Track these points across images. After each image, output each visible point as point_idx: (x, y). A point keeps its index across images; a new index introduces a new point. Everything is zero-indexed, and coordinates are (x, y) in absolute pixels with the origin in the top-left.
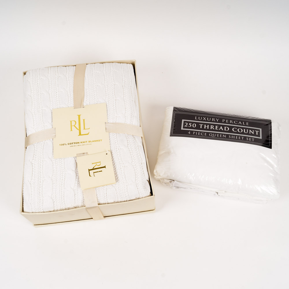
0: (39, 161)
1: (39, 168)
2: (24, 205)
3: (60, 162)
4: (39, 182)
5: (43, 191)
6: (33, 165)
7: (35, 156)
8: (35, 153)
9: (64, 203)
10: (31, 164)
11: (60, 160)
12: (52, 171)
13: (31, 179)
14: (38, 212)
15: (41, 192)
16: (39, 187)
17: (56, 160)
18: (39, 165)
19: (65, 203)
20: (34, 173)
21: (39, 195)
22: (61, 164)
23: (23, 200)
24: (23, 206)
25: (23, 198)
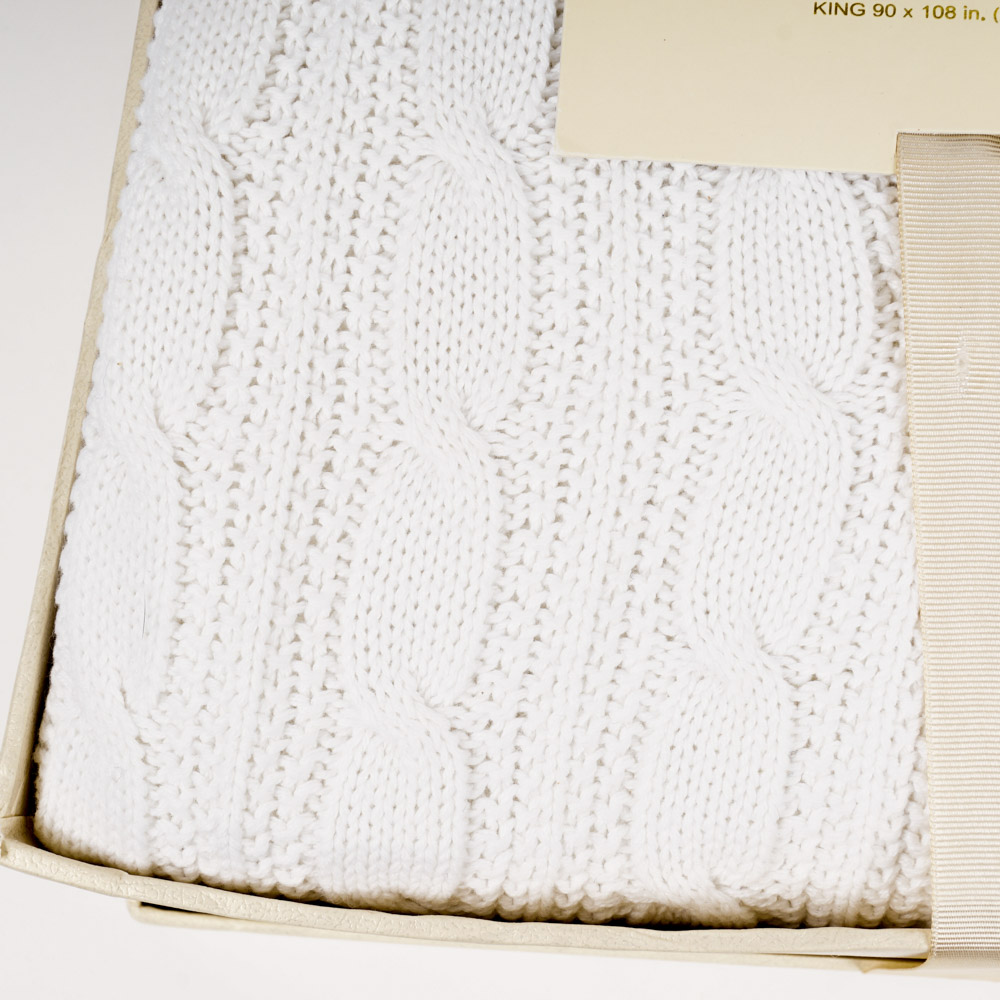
0: (350, 149)
1: (336, 252)
2: (48, 734)
3: (651, 218)
4: (311, 471)
5: (345, 612)
6: (258, 200)
7: (286, 66)
8: (294, 33)
9: (617, 833)
10: (224, 182)
11: (651, 184)
12: (526, 338)
13: (205, 407)
14: (226, 878)
15: (316, 610)
16: (305, 534)
17: (595, 184)
18: (340, 215)
19: (625, 842)
20: (246, 315)
21: (288, 650)
22: (653, 248)
23: (48, 663)
24: (36, 742)
25: (50, 640)
